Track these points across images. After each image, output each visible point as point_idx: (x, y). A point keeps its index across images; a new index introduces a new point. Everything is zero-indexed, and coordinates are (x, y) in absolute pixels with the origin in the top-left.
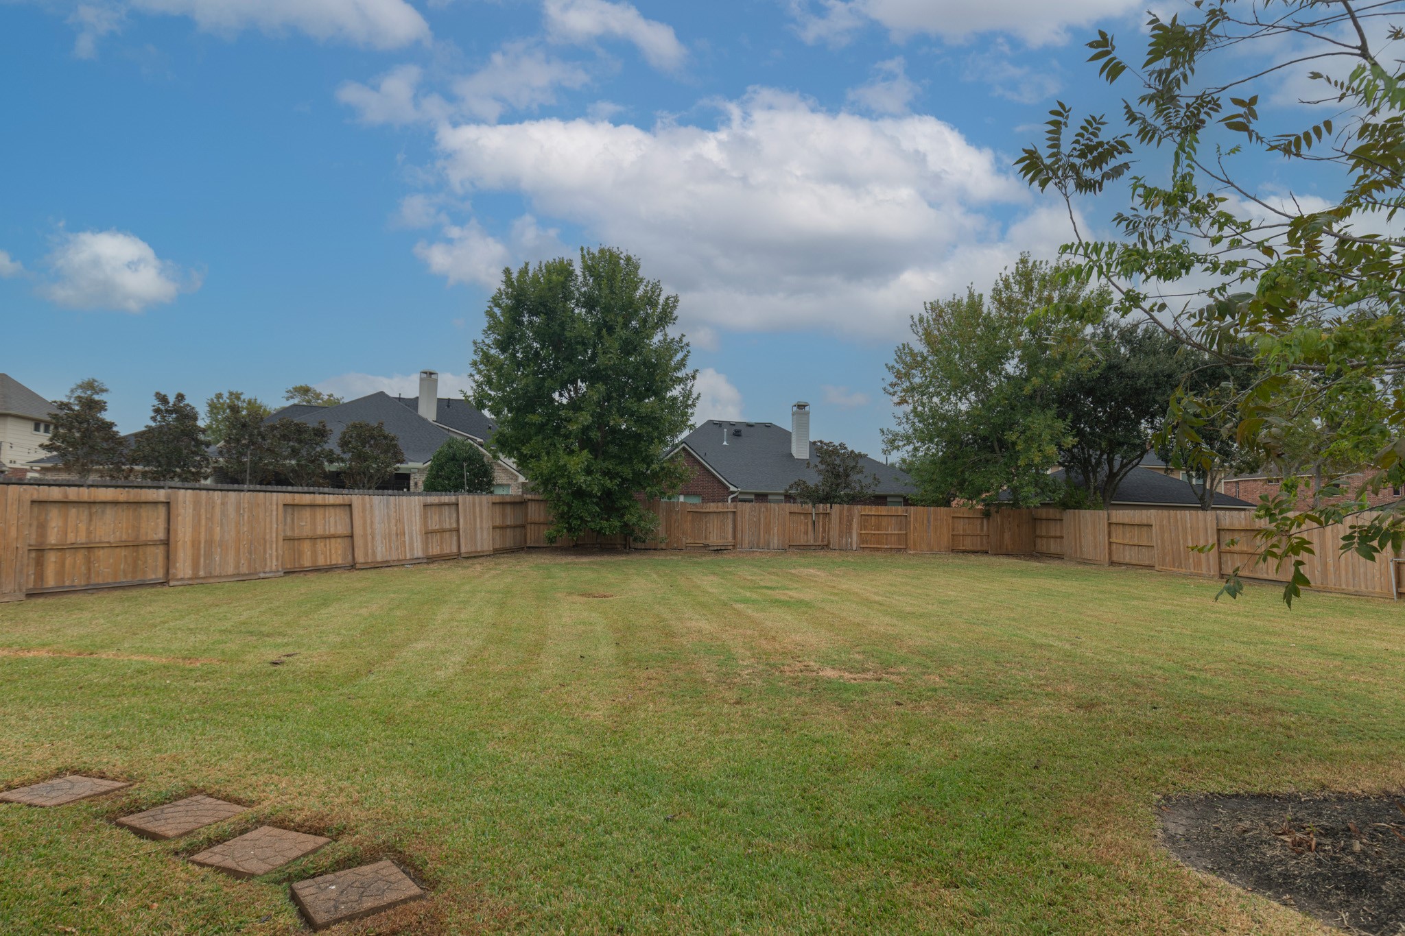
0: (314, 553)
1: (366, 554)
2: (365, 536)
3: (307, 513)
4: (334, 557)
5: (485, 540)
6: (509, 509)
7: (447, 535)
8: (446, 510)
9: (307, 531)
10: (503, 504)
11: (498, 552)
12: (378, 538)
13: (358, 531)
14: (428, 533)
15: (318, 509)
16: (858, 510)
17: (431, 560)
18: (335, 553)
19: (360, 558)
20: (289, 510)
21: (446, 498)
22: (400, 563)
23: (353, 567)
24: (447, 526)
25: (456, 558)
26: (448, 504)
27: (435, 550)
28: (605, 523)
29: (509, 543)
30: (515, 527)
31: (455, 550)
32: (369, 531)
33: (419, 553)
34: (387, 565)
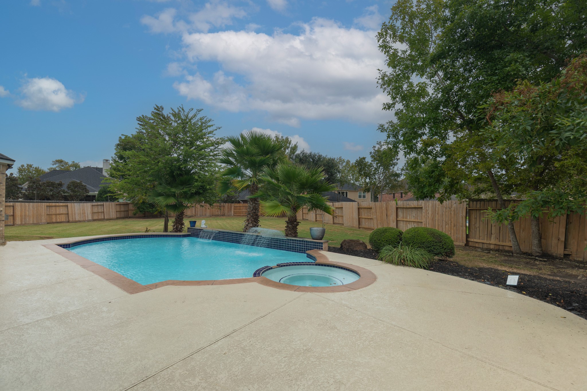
0: (56, 218)
1: (73, 219)
2: (72, 214)
3: (54, 208)
4: (62, 219)
5: (113, 215)
6: (122, 206)
7: (100, 214)
8: (100, 207)
9: (54, 212)
10: (120, 205)
11: (117, 218)
12: (77, 215)
13: (70, 212)
14: (93, 213)
15: (57, 207)
16: (233, 205)
17: (94, 220)
18: (63, 218)
19: (71, 219)
20: (48, 207)
21: (99, 203)
22: (84, 221)
23: (69, 222)
24: (100, 211)
25: (103, 220)
26: (101, 205)
27: (96, 217)
28: (151, 210)
29: (122, 215)
30: (124, 211)
31: (103, 217)
32: (73, 212)
33: (90, 218)
34: (80, 221)
